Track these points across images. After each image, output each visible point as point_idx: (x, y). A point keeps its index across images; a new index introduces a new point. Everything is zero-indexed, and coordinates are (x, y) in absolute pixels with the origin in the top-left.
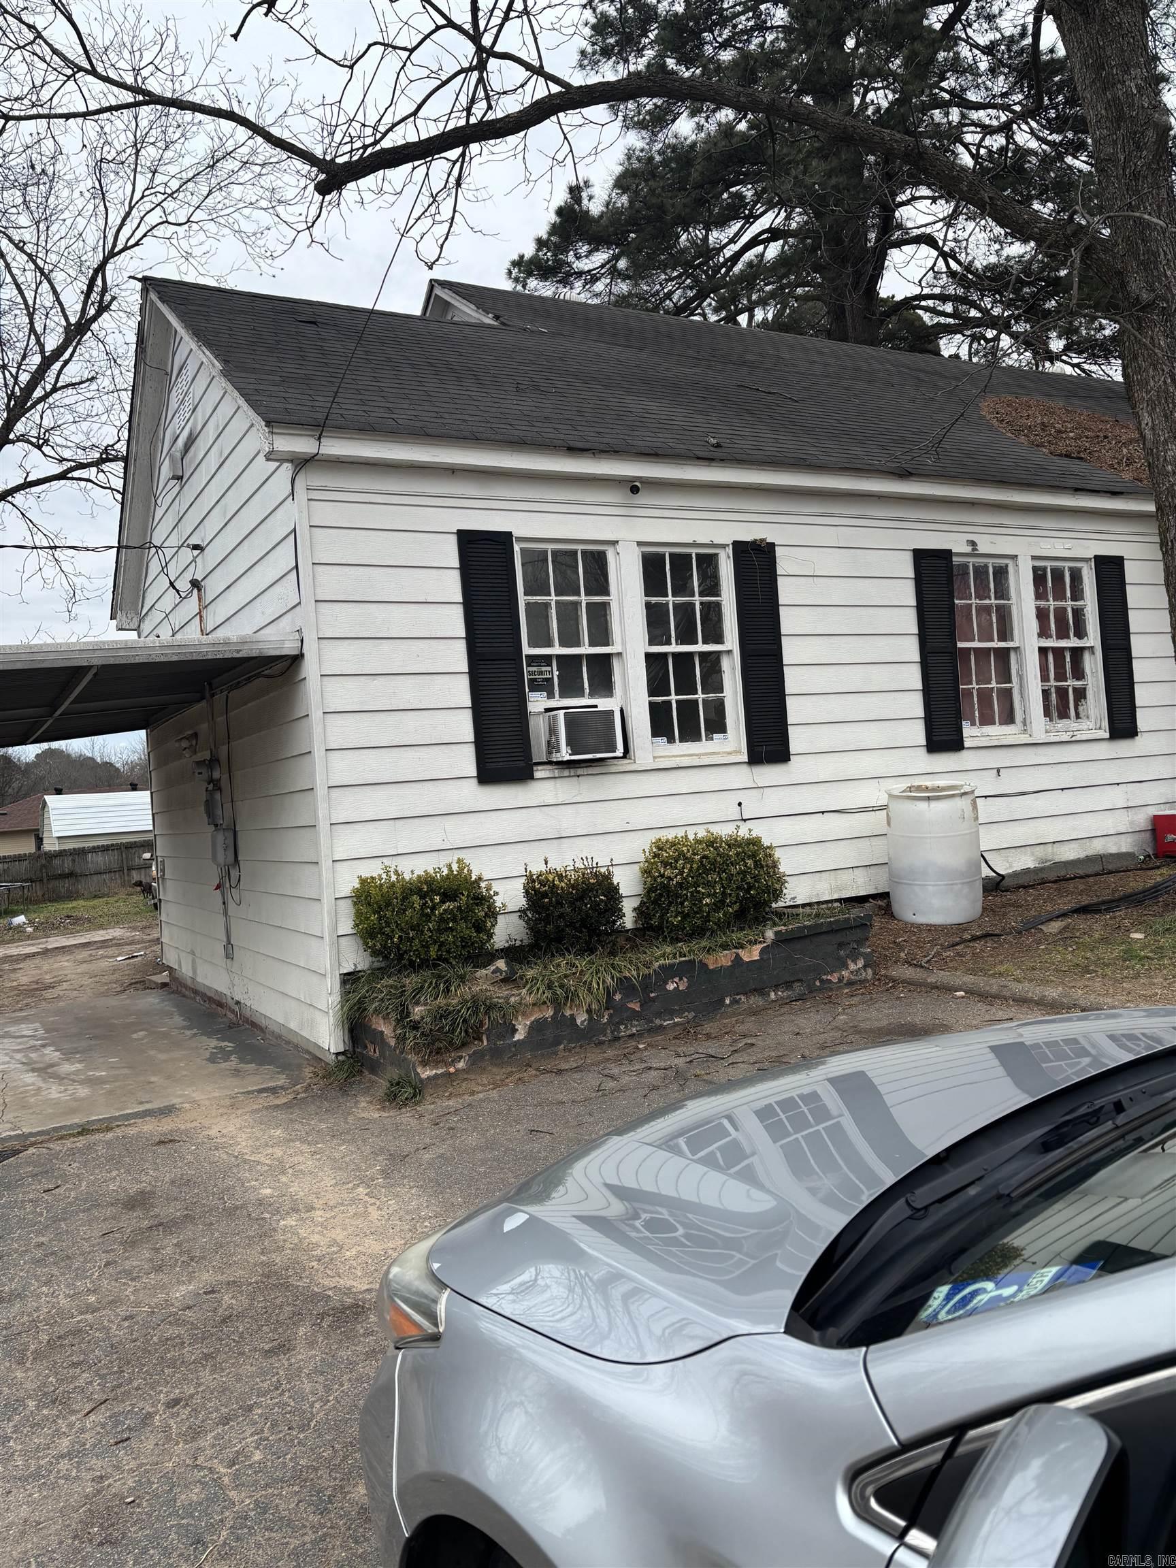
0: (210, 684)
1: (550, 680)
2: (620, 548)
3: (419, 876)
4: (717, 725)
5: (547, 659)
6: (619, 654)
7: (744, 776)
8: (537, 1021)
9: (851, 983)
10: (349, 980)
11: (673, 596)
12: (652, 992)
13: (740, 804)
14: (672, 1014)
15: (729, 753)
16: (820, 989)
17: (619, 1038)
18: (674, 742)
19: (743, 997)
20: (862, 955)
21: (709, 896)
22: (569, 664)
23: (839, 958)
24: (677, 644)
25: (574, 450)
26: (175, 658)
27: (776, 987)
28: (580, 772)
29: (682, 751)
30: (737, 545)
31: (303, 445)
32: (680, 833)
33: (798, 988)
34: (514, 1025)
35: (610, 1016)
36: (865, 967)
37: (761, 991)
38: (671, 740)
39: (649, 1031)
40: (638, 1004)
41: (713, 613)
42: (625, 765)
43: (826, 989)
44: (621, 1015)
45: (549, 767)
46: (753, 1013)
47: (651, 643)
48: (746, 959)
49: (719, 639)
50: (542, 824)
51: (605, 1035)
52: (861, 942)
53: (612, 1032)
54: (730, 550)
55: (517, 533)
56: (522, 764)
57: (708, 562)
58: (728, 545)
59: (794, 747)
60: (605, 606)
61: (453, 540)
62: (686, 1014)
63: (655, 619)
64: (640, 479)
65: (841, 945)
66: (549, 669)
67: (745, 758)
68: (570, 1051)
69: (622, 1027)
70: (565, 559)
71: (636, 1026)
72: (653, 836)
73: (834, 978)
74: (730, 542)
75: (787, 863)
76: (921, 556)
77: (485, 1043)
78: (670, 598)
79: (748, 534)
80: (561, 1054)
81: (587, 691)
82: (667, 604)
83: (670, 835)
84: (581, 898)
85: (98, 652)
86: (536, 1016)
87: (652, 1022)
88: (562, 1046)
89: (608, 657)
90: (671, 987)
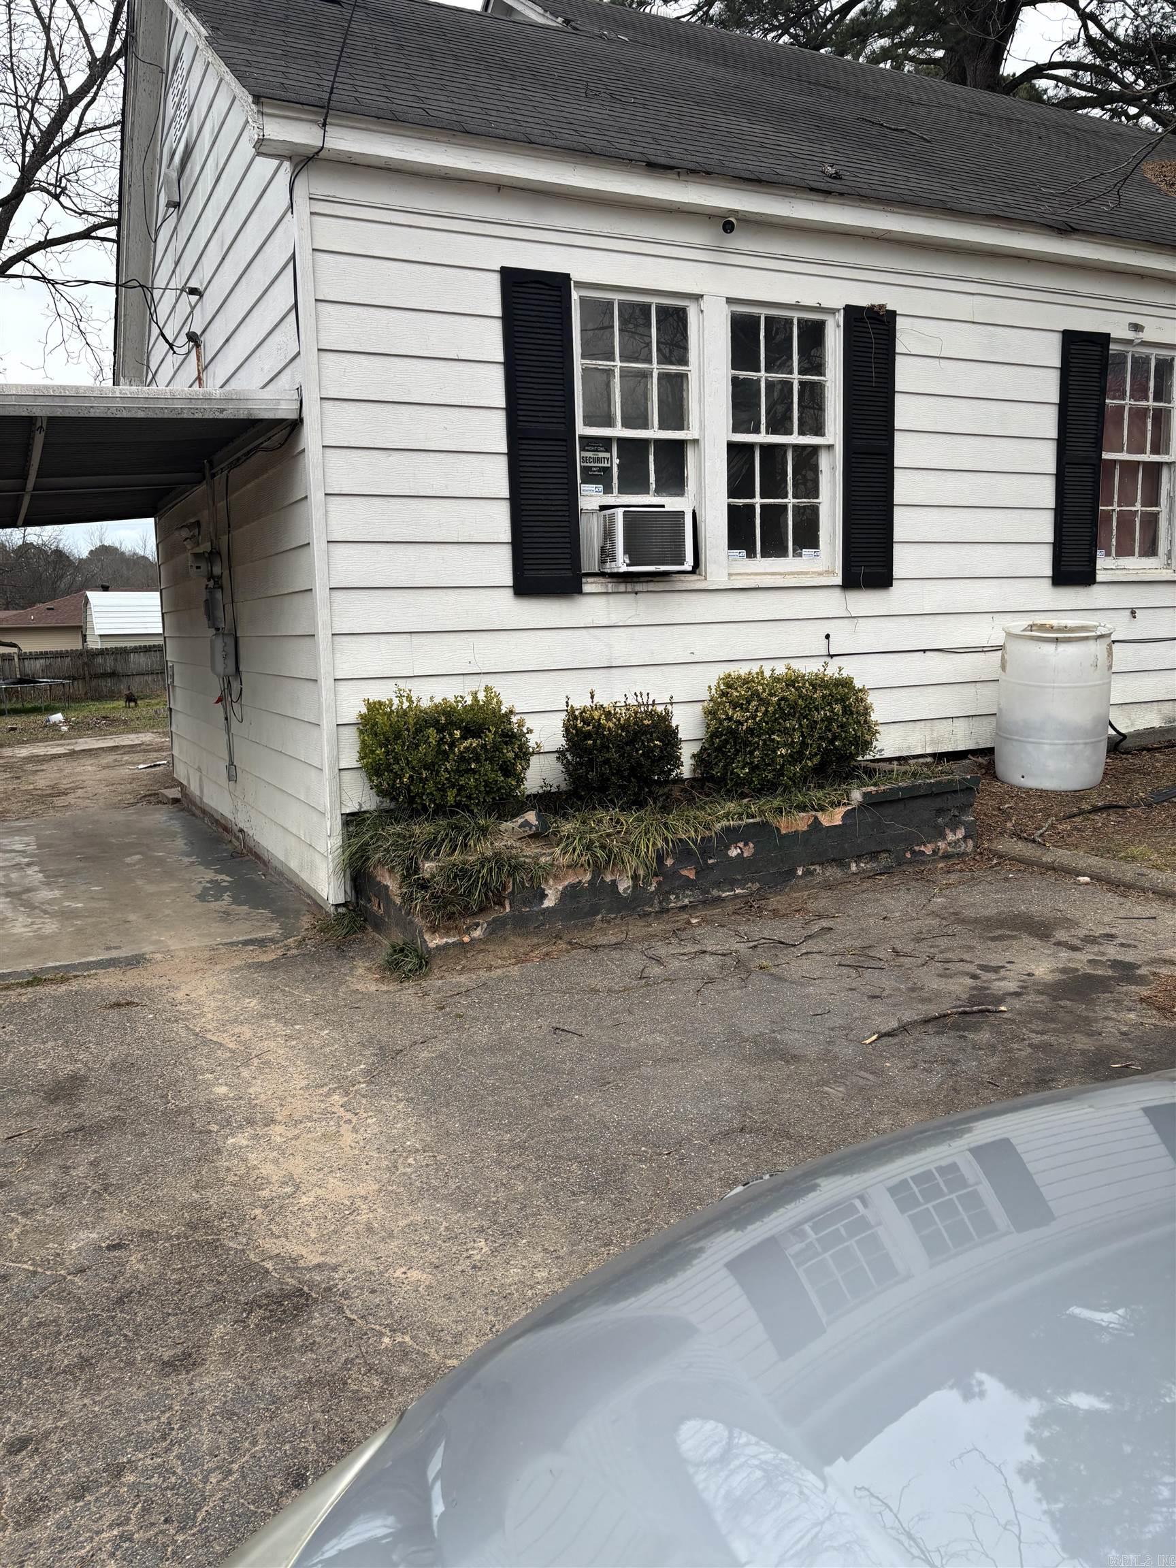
0: (211, 463)
1: (608, 470)
2: (704, 304)
3: (436, 706)
4: (808, 537)
5: (606, 443)
6: (696, 442)
7: (836, 602)
8: (573, 886)
9: (947, 856)
10: (352, 821)
11: (767, 371)
12: (711, 858)
13: (827, 637)
14: (732, 884)
15: (820, 574)
16: (910, 862)
17: (668, 910)
18: (755, 556)
19: (818, 868)
20: (963, 823)
21: (785, 745)
22: (633, 450)
23: (936, 827)
24: (767, 433)
25: (655, 168)
26: (141, 415)
27: (858, 858)
28: (639, 587)
29: (763, 568)
30: (849, 310)
31: (302, 134)
32: (754, 668)
33: (884, 860)
34: (544, 890)
35: (659, 883)
36: (965, 838)
37: (841, 862)
38: (751, 554)
39: (704, 902)
40: (694, 871)
41: (813, 396)
42: (693, 582)
43: (917, 862)
44: (670, 882)
45: (601, 580)
46: (828, 886)
47: (736, 429)
48: (826, 824)
49: (819, 430)
50: (592, 648)
51: (651, 906)
52: (963, 809)
53: (660, 902)
54: (840, 317)
55: (576, 276)
56: (569, 574)
57: (813, 333)
58: (838, 310)
59: (898, 571)
60: (682, 378)
61: (495, 280)
62: (750, 884)
63: (743, 397)
64: (735, 212)
65: (940, 812)
66: (607, 455)
67: (838, 580)
68: (609, 922)
69: (672, 897)
70: (636, 315)
71: (689, 896)
72: (722, 670)
73: (928, 850)
74: (841, 305)
75: (881, 709)
76: (1071, 339)
77: (508, 909)
78: (763, 373)
79: (863, 297)
80: (598, 925)
81: (653, 486)
82: (759, 381)
83: (743, 670)
84: (631, 742)
85: (41, 399)
86: (571, 879)
87: (708, 892)
88: (600, 916)
89: (681, 445)
90: (733, 852)
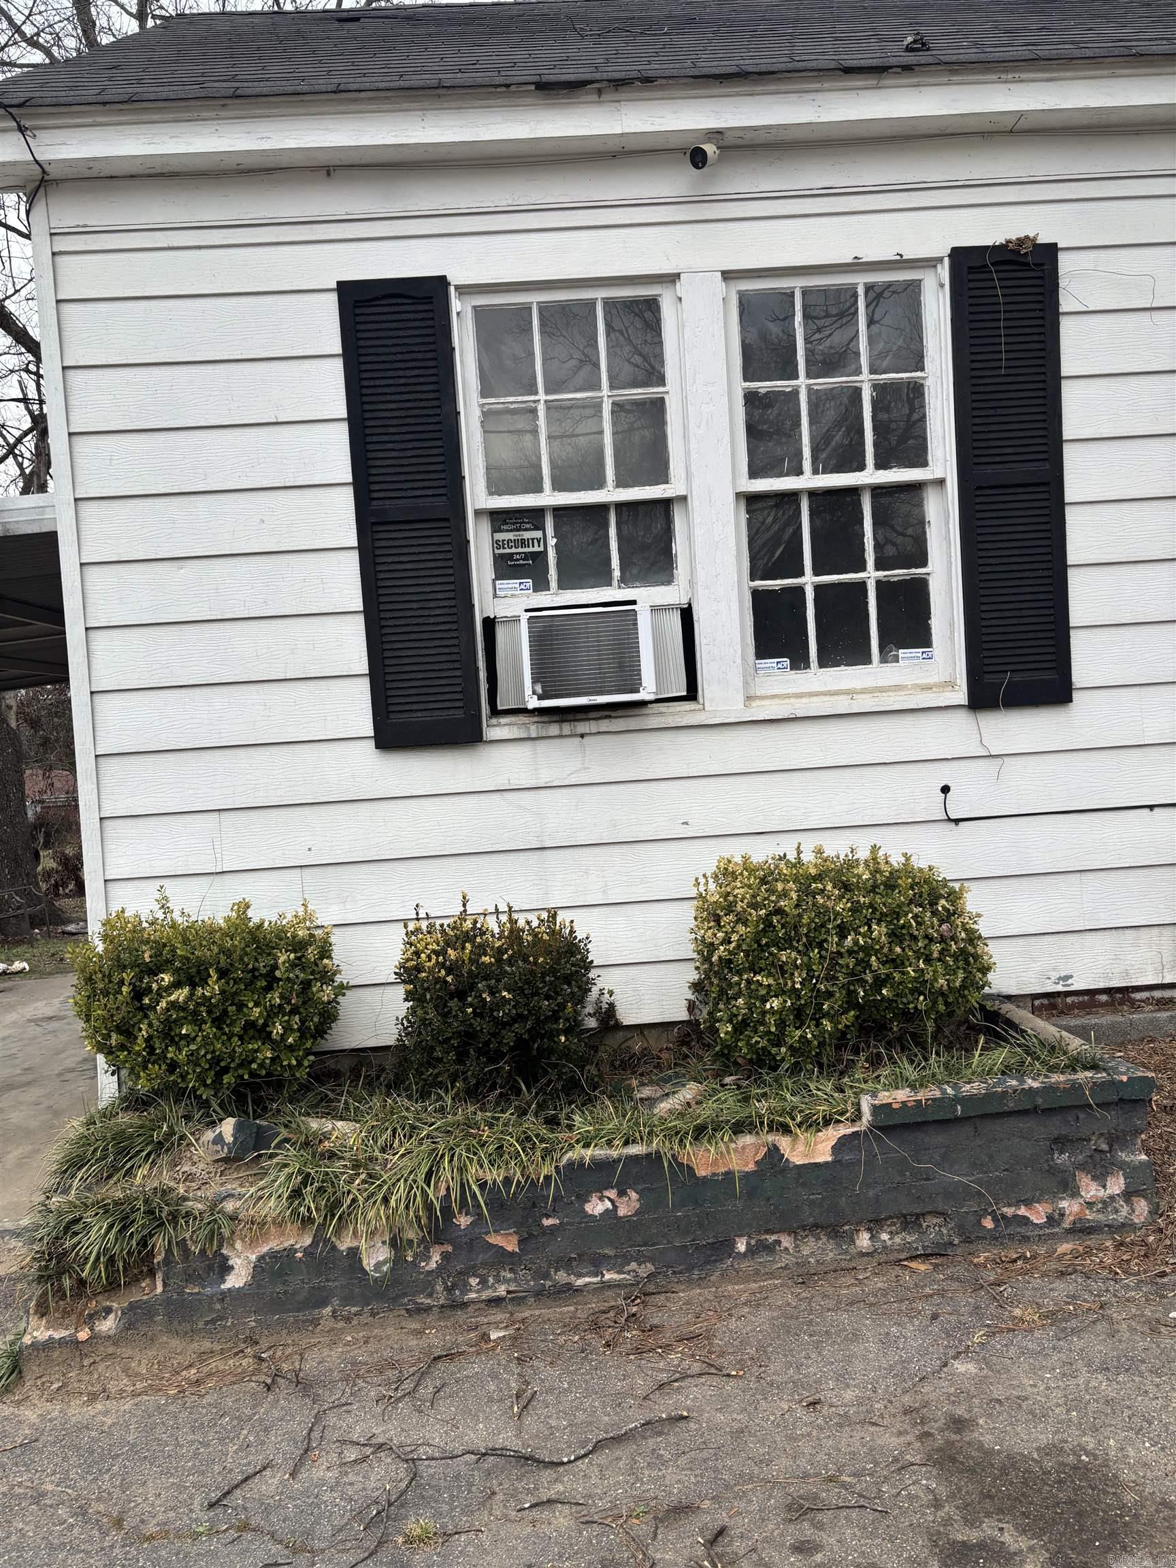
1: (541, 557)
2: (681, 288)
4: (909, 629)
5: (534, 516)
6: (683, 499)
7: (964, 732)
8: (274, 1255)
9: (1082, 1230)
11: (809, 375)
12: (548, 1216)
13: (945, 790)
14: (597, 1264)
15: (927, 688)
16: (994, 1238)
17: (464, 1305)
18: (807, 666)
19: (786, 1241)
20: (1122, 1166)
22: (580, 523)
23: (1053, 1171)
24: (815, 471)
25: (553, 90)
27: (875, 1225)
28: (582, 727)
30: (960, 256)
32: (787, 847)
33: (935, 1230)
34: (226, 1259)
35: (445, 1256)
36: (1128, 1195)
37: (835, 1230)
38: (799, 661)
39: (539, 1294)
40: (515, 1239)
41: (902, 405)
42: (684, 713)
43: (1011, 1237)
44: (467, 1254)
45: (522, 719)
46: (805, 1276)
47: (754, 473)
48: (797, 1160)
49: (919, 459)
50: (506, 822)
51: (430, 1295)
52: (1117, 1140)
53: (449, 1290)
54: (944, 272)
55: (457, 276)
56: (459, 714)
57: (894, 301)
58: (941, 260)
59: (1079, 675)
60: (655, 405)
61: (329, 303)
62: (634, 1265)
63: (765, 424)
64: (716, 134)
65: (1061, 1142)
66: (538, 534)
67: (962, 697)
68: (348, 1319)
69: (474, 1281)
70: (567, 319)
71: (507, 1281)
73: (1038, 1214)
74: (941, 249)
77: (159, 1289)
78: (802, 382)
80: (326, 1323)
81: (617, 573)
82: (795, 393)
83: (761, 852)
86: (272, 1244)
87: (546, 1276)
88: (329, 1309)
89: (666, 505)
90: (596, 1207)
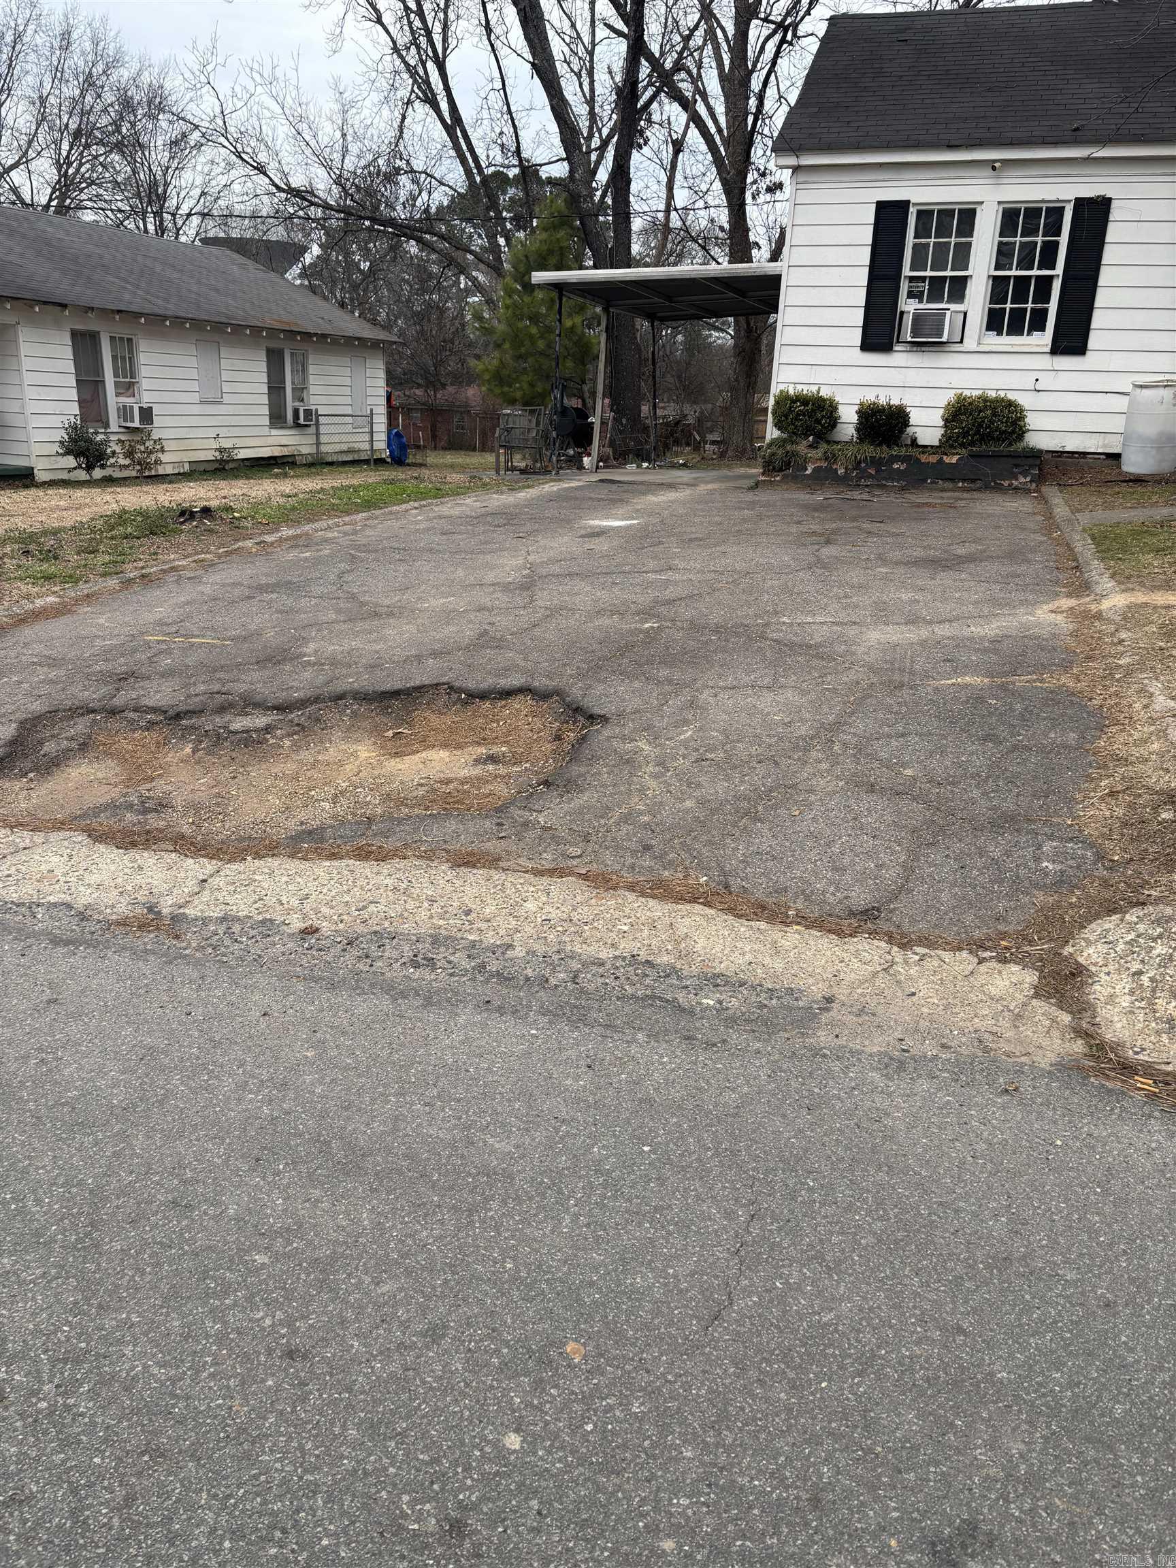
1: (922, 292)
2: (984, 206)
4: (1038, 323)
5: (923, 279)
6: (971, 276)
7: (1048, 361)
8: (817, 467)
9: (1016, 488)
11: (1021, 237)
12: (883, 467)
13: (1037, 380)
14: (893, 480)
15: (1039, 346)
16: (994, 488)
17: (859, 486)
18: (1002, 335)
19: (940, 482)
20: (1031, 474)
22: (937, 283)
23: (1013, 473)
24: (1017, 270)
27: (964, 480)
28: (924, 349)
29: (994, 341)
30: (1078, 200)
33: (979, 483)
34: (807, 467)
35: (857, 473)
36: (1031, 481)
37: (952, 480)
38: (1000, 333)
39: (878, 486)
40: (874, 471)
41: (1050, 252)
42: (957, 347)
43: (998, 488)
44: (862, 473)
45: (905, 345)
46: (944, 491)
47: (996, 269)
48: (947, 462)
49: (1051, 267)
50: (896, 377)
51: (852, 482)
53: (856, 481)
54: (1072, 205)
55: (913, 200)
56: (887, 341)
57: (1054, 213)
58: (1072, 201)
59: (1090, 345)
60: (968, 245)
61: (872, 207)
62: (901, 482)
63: (1003, 255)
64: (999, 160)
65: (1016, 466)
66: (923, 285)
67: (1048, 349)
68: (832, 485)
69: (863, 480)
70: (946, 215)
71: (871, 481)
73: (1006, 483)
74: (1072, 197)
75: (1032, 421)
77: (791, 472)
78: (1018, 239)
79: (1089, 190)
80: (827, 485)
81: (945, 299)
82: (1015, 242)
83: (970, 393)
86: (817, 465)
87: (881, 482)
88: (828, 482)
89: (965, 278)
90: (896, 466)
